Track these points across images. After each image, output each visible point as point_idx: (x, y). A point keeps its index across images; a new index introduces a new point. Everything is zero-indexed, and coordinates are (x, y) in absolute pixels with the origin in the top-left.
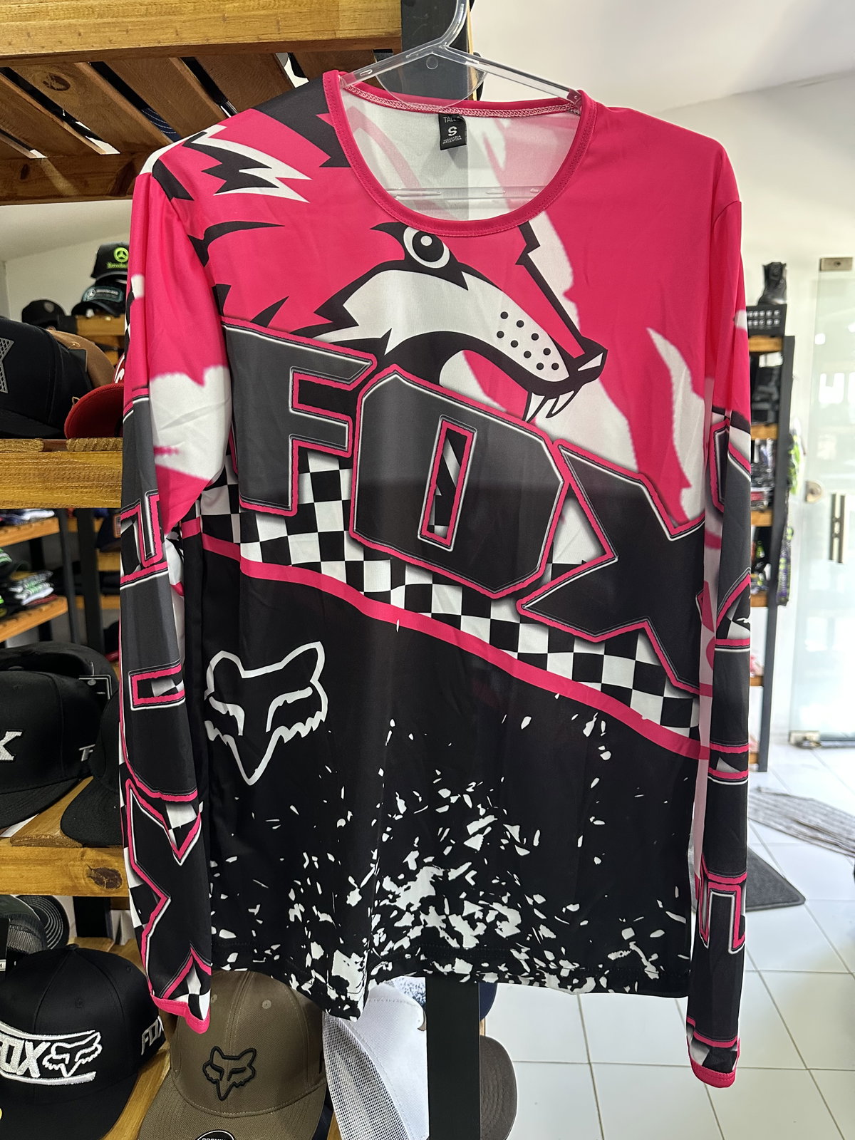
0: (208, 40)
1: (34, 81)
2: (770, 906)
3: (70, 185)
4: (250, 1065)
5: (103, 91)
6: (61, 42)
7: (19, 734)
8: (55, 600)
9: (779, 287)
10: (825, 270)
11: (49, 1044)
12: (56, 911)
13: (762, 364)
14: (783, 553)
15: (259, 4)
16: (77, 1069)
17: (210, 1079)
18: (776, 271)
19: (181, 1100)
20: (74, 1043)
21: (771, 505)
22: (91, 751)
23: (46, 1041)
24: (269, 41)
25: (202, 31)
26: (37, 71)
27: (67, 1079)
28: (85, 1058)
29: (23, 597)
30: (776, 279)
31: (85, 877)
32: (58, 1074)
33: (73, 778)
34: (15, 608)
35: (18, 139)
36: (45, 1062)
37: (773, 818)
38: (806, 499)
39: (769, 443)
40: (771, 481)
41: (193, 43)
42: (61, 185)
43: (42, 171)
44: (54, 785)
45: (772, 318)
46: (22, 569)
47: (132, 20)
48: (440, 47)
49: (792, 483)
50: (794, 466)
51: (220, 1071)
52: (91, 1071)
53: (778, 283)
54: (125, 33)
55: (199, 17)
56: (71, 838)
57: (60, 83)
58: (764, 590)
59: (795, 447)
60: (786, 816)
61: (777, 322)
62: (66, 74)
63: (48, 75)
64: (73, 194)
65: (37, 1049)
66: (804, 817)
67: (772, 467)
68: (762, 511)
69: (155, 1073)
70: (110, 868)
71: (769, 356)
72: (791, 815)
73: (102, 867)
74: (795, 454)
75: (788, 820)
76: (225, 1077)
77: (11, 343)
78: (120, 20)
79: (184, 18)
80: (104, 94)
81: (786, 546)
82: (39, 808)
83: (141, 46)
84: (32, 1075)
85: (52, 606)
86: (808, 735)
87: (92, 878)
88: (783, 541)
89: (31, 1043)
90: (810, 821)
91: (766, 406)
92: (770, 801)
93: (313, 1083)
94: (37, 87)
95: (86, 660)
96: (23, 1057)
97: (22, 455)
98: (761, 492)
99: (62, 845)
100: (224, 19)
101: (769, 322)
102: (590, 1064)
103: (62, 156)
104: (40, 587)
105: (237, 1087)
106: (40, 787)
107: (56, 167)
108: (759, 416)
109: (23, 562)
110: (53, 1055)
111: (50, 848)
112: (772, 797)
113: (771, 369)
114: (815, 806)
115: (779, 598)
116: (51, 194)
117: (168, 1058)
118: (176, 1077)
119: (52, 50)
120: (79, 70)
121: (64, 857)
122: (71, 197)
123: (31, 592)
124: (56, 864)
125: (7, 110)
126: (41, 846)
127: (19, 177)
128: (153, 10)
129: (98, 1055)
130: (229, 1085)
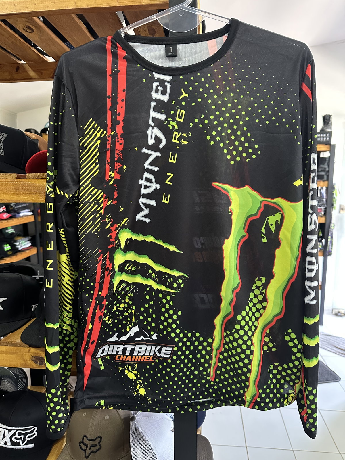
0: (88, 6)
1: (20, 28)
2: (326, 382)
3: (35, 74)
4: (99, 444)
5: (48, 33)
6: (27, 8)
7: (6, 299)
8: (32, 248)
9: (329, 124)
11: (15, 431)
12: (23, 374)
13: (321, 156)
14: (330, 234)
16: (26, 442)
17: (82, 449)
18: (328, 118)
19: (70, 457)
20: (25, 431)
21: (325, 214)
22: (36, 307)
23: (14, 430)
24: (114, 6)
25: (86, 2)
26: (20, 24)
27: (22, 447)
28: (30, 438)
29: (19, 247)
30: (328, 121)
31: (30, 360)
32: (18, 444)
33: (28, 318)
34: (15, 251)
35: (14, 54)
36: (13, 439)
37: (325, 345)
38: (340, 212)
39: (325, 188)
40: (325, 204)
41: (82, 7)
42: (32, 74)
43: (24, 69)
44: (20, 321)
45: (326, 137)
46: (19, 235)
48: (185, 6)
49: (334, 205)
50: (335, 198)
51: (86, 445)
52: (32, 443)
53: (328, 123)
54: (54, 3)
56: (24, 343)
57: (30, 30)
58: (322, 250)
59: (335, 190)
60: (331, 344)
61: (328, 139)
62: (32, 25)
63: (25, 26)
64: (36, 78)
65: (10, 433)
66: (338, 345)
67: (326, 199)
68: (321, 217)
69: (60, 445)
70: (41, 356)
71: (325, 153)
72: (333, 344)
73: (37, 356)
74: (335, 193)
75: (332, 346)
76: (88, 449)
77: (7, 135)
81: (331, 231)
82: (13, 330)
83: (61, 9)
84: (8, 444)
85: (31, 251)
86: (340, 311)
87: (33, 360)
88: (330, 230)
89: (8, 430)
90: (341, 347)
91: (323, 173)
92: (324, 338)
93: (126, 452)
94: (21, 31)
95: (36, 269)
96: (4, 436)
97: (8, 180)
98: (321, 209)
99: (20, 346)
101: (325, 139)
102: (246, 447)
103: (33, 62)
104: (26, 243)
105: (93, 453)
106: (14, 321)
107: (30, 67)
108: (320, 177)
109: (19, 233)
110: (17, 436)
111: (15, 347)
112: (325, 336)
113: (326, 158)
114: (343, 340)
115: (328, 253)
116: (27, 78)
117: (65, 439)
118: (68, 447)
119: (24, 11)
120: (37, 23)
121: (22, 351)
122: (36, 79)
123: (22, 245)
124: (18, 354)
125: (9, 41)
126: (12, 346)
127: (15, 71)
129: (36, 436)
130: (90, 452)
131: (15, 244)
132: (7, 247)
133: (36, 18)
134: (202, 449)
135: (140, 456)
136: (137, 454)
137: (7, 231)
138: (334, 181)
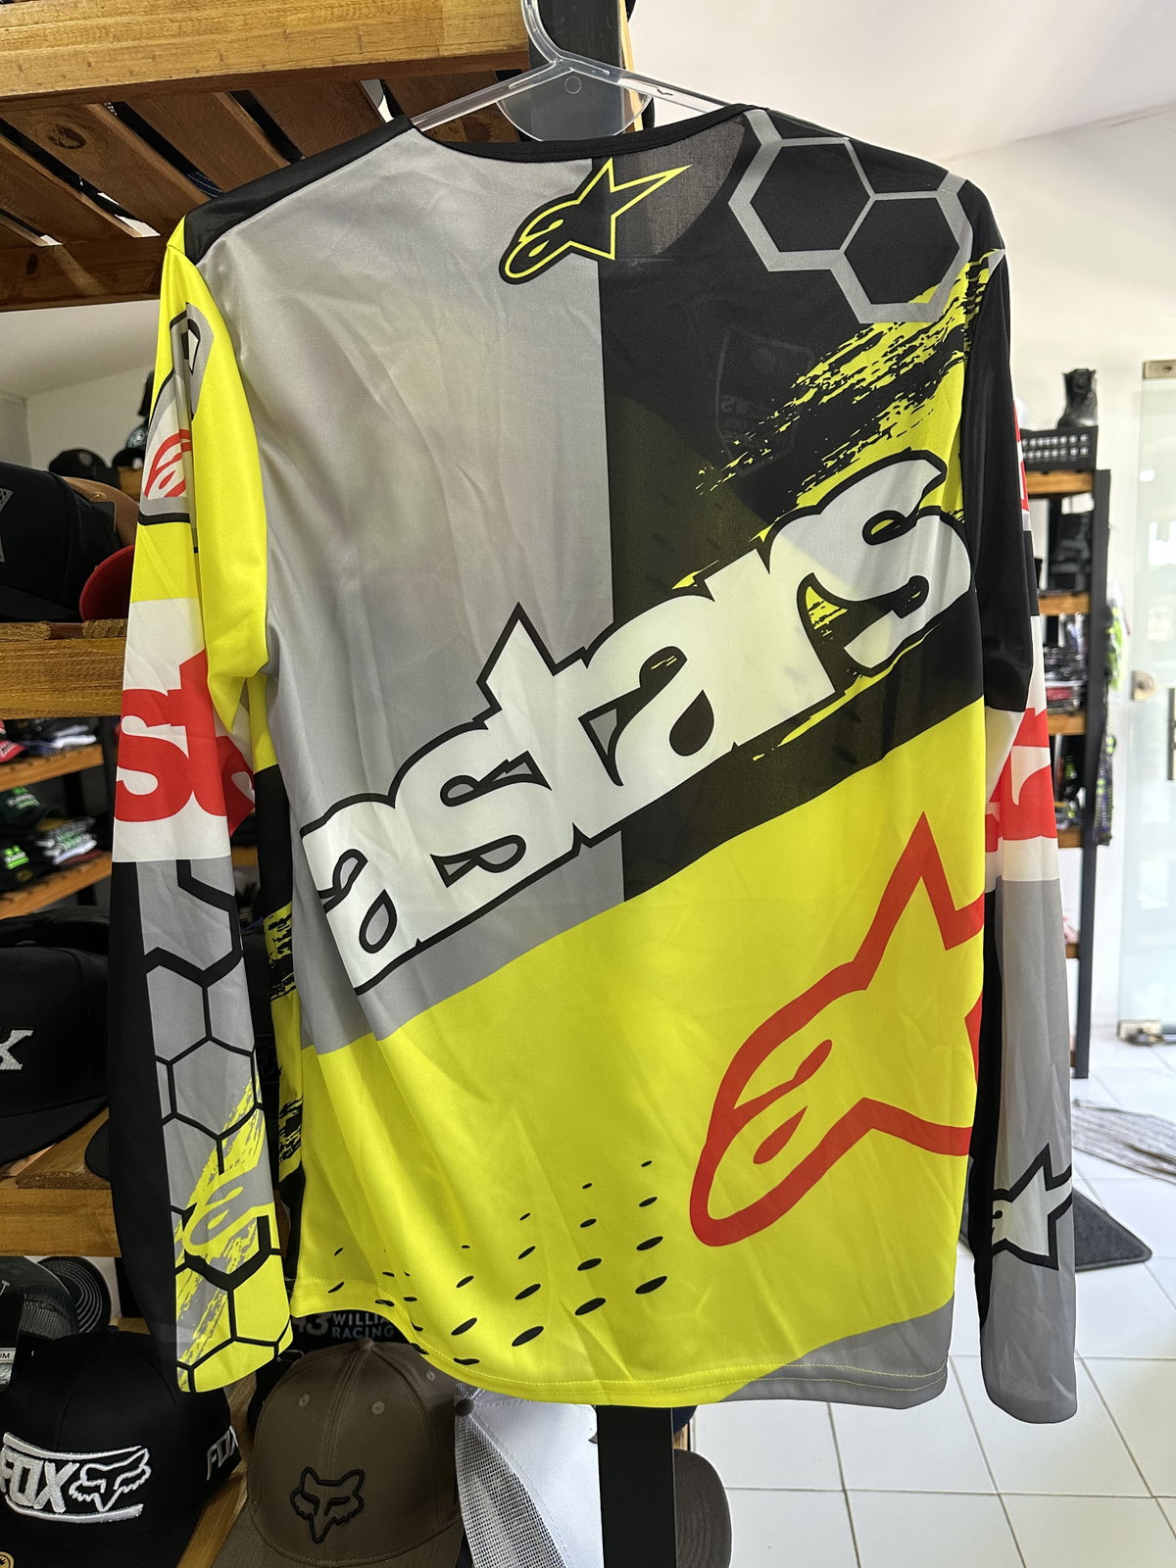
0: (264, 66)
1: (36, 136)
2: (1103, 1264)
3: (93, 281)
4: (356, 1493)
5: (131, 148)
6: (64, 77)
7: (29, 1033)
8: (100, 856)
9: (1087, 403)
10: (1151, 378)
11: (78, 1465)
12: (93, 1281)
13: (1066, 508)
14: (1102, 772)
15: (332, 14)
16: (116, 1500)
17: (300, 1514)
18: (1081, 381)
19: (262, 1543)
20: (112, 1463)
21: (1083, 705)
23: (74, 1462)
24: (350, 65)
25: (256, 54)
26: (39, 122)
27: (103, 1515)
28: (127, 1485)
29: (56, 853)
30: (1083, 392)
32: (90, 1508)
34: (42, 868)
35: (20, 218)
36: (72, 1491)
37: (1097, 1143)
38: (1132, 696)
39: (1079, 619)
40: (1082, 671)
41: (245, 70)
42: (82, 280)
43: (55, 264)
44: (77, 1104)
45: (1078, 446)
46: (53, 815)
47: (160, 42)
49: (1112, 674)
50: (1114, 650)
51: (315, 1501)
52: (136, 1504)
53: (1084, 397)
54: (151, 60)
55: (252, 35)
56: (98, 1175)
57: (72, 139)
58: (1078, 824)
59: (1115, 623)
60: (1116, 1141)
61: (1084, 451)
62: (79, 125)
63: (54, 127)
64: (97, 293)
65: (61, 1472)
66: (1141, 1141)
67: (1084, 653)
68: (1071, 714)
69: (226, 1505)
71: (1076, 499)
72: (1125, 1140)
74: (1116, 634)
75: (1120, 1146)
76: (319, 1512)
77: (9, 493)
78: (144, 42)
79: (230, 37)
80: (134, 153)
81: (1105, 762)
82: (58, 1135)
83: (174, 78)
84: (55, 1509)
85: (95, 865)
86: (1145, 1026)
88: (1101, 756)
89: (53, 1465)
90: (1150, 1146)
91: (1071, 568)
92: (1093, 1120)
93: (443, 1519)
94: (41, 145)
96: (42, 1483)
97: (22, 646)
98: (1070, 688)
99: (86, 1186)
100: (286, 36)
101: (1074, 452)
102: (844, 1491)
103: (83, 241)
104: (78, 840)
105: (338, 1524)
106: (59, 1106)
107: (74, 257)
108: (1061, 583)
109: (53, 807)
110: (84, 1481)
111: (71, 1191)
112: (1096, 1113)
113: (1078, 517)
114: (1158, 1125)
115: (1098, 835)
116: (68, 293)
117: (244, 1485)
118: (255, 1512)
119: (52, 87)
120: (96, 118)
121: (91, 1202)
122: (95, 296)
123: (66, 847)
124: (80, 1212)
126: (59, 1188)
127: (25, 271)
128: (188, 27)
129: (146, 1480)
130: (326, 1522)
131: (42, 844)
132: (15, 858)
133: (96, 108)
134: (695, 1498)
135: (492, 1525)
137: (11, 802)
138: (1111, 593)
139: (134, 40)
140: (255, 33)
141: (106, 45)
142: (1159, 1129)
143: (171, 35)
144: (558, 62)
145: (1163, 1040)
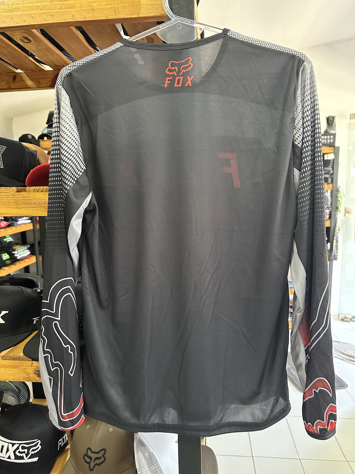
0: (86, 19)
1: (17, 39)
3: (33, 83)
4: (103, 456)
5: (45, 43)
6: (25, 21)
7: (7, 312)
8: (31, 257)
9: (333, 126)
10: (352, 119)
11: (19, 445)
12: (25, 387)
13: (326, 158)
14: (335, 238)
15: (107, 3)
16: (30, 456)
17: (86, 462)
18: (331, 119)
19: (74, 470)
20: (29, 444)
21: (330, 218)
23: (18, 444)
24: (112, 19)
25: (83, 15)
26: (17, 35)
27: (26, 460)
28: (34, 451)
29: (17, 255)
30: (332, 123)
31: (33, 373)
32: (22, 458)
33: (30, 331)
34: (14, 260)
35: (11, 64)
36: (17, 453)
38: (345, 215)
39: (329, 191)
40: (330, 207)
41: (80, 20)
42: (29, 83)
43: (21, 78)
44: (22, 334)
45: (330, 139)
46: (17, 244)
47: (54, 11)
49: (339, 208)
50: (340, 201)
51: (91, 458)
52: (36, 457)
54: (51, 16)
55: (82, 9)
56: (27, 356)
57: (27, 40)
59: (340, 193)
60: (337, 351)
61: (332, 141)
62: (29, 36)
63: (22, 36)
65: (13, 447)
66: (345, 351)
67: (330, 202)
69: (63, 458)
71: (329, 155)
72: (340, 350)
74: (340, 196)
75: (339, 352)
76: (92, 461)
77: (5, 147)
78: (49, 11)
79: (76, 10)
80: (46, 45)
81: (336, 235)
82: (15, 344)
83: (58, 22)
84: (11, 458)
85: (30, 259)
86: (347, 316)
87: (36, 374)
88: (335, 233)
89: (11, 444)
90: (348, 353)
91: (327, 176)
93: (130, 464)
94: (18, 42)
95: (37, 281)
96: (8, 450)
97: (8, 194)
99: (23, 360)
100: (93, 10)
101: (329, 141)
102: (252, 456)
103: (30, 71)
104: (25, 251)
105: (98, 466)
106: (16, 335)
107: (27, 76)
109: (18, 241)
110: (20, 450)
111: (19, 361)
113: (330, 160)
114: (350, 346)
115: (334, 257)
116: (25, 87)
117: (69, 452)
118: (72, 460)
119: (21, 24)
120: (34, 33)
121: (24, 365)
122: (33, 88)
123: (21, 254)
124: (21, 368)
125: (6, 51)
126: (15, 360)
127: (12, 80)
128: (63, 6)
129: (39, 450)
130: (94, 464)
131: (14, 252)
132: (5, 256)
133: (34, 31)
134: (207, 460)
135: (145, 467)
136: (141, 466)
137: (5, 240)
138: (339, 184)
139: (46, 10)
140: (83, 9)
141: (38, 12)
142: (350, 348)
143: (58, 9)
144: (175, 19)
145: (352, 320)
